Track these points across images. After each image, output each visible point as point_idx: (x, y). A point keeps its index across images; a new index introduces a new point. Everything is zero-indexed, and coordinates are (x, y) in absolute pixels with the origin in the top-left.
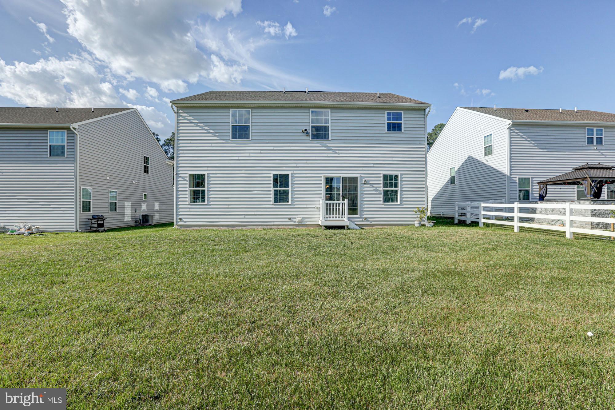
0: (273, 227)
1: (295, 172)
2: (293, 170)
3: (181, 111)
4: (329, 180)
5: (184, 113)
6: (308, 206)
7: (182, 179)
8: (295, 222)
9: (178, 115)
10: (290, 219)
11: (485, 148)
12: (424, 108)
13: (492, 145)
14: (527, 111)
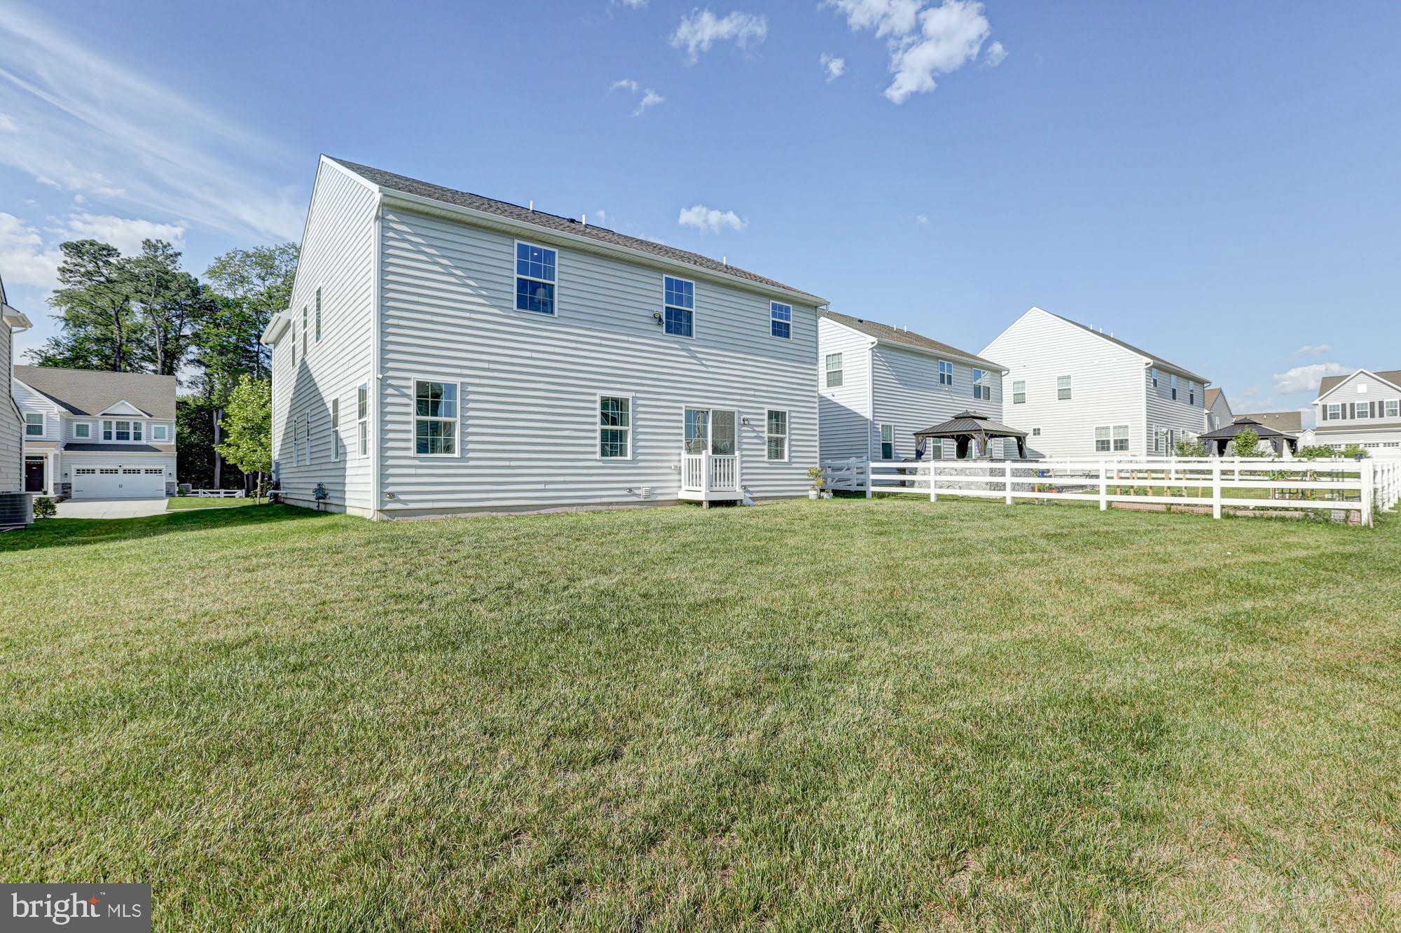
0: (599, 508)
1: (638, 395)
2: (637, 391)
3: (391, 217)
4: (692, 415)
5: (402, 223)
6: (660, 464)
7: (396, 392)
8: (638, 495)
9: (385, 225)
10: (630, 490)
11: (828, 373)
12: (815, 304)
13: (841, 371)
14: (861, 321)
